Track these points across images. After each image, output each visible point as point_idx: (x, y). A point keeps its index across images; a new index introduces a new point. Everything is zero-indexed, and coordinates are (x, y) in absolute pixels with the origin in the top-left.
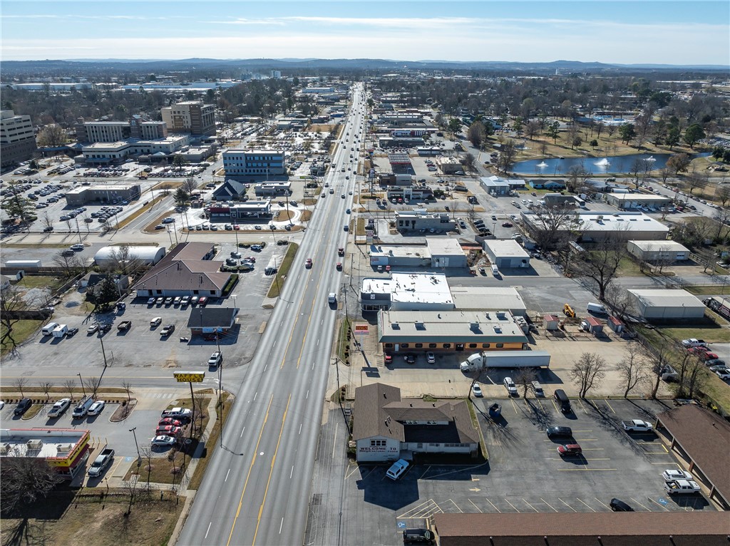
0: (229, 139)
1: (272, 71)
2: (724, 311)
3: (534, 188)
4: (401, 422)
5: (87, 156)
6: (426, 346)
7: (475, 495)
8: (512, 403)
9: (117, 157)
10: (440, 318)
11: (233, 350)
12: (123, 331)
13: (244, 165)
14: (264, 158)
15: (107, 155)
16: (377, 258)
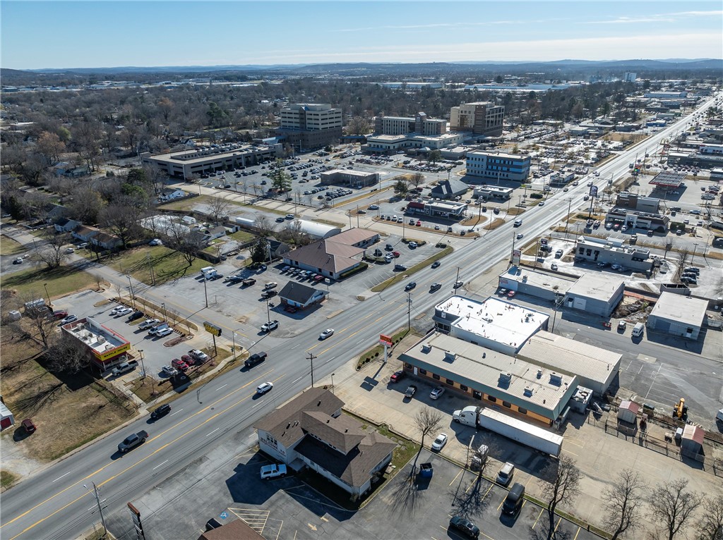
0: (508, 141)
1: (627, 73)
4: (305, 431)
5: (370, 145)
6: (443, 380)
7: (307, 532)
8: (458, 474)
9: (392, 148)
10: (484, 357)
11: (293, 324)
12: (245, 286)
13: (485, 167)
14: (504, 162)
15: (384, 145)
16: (506, 280)
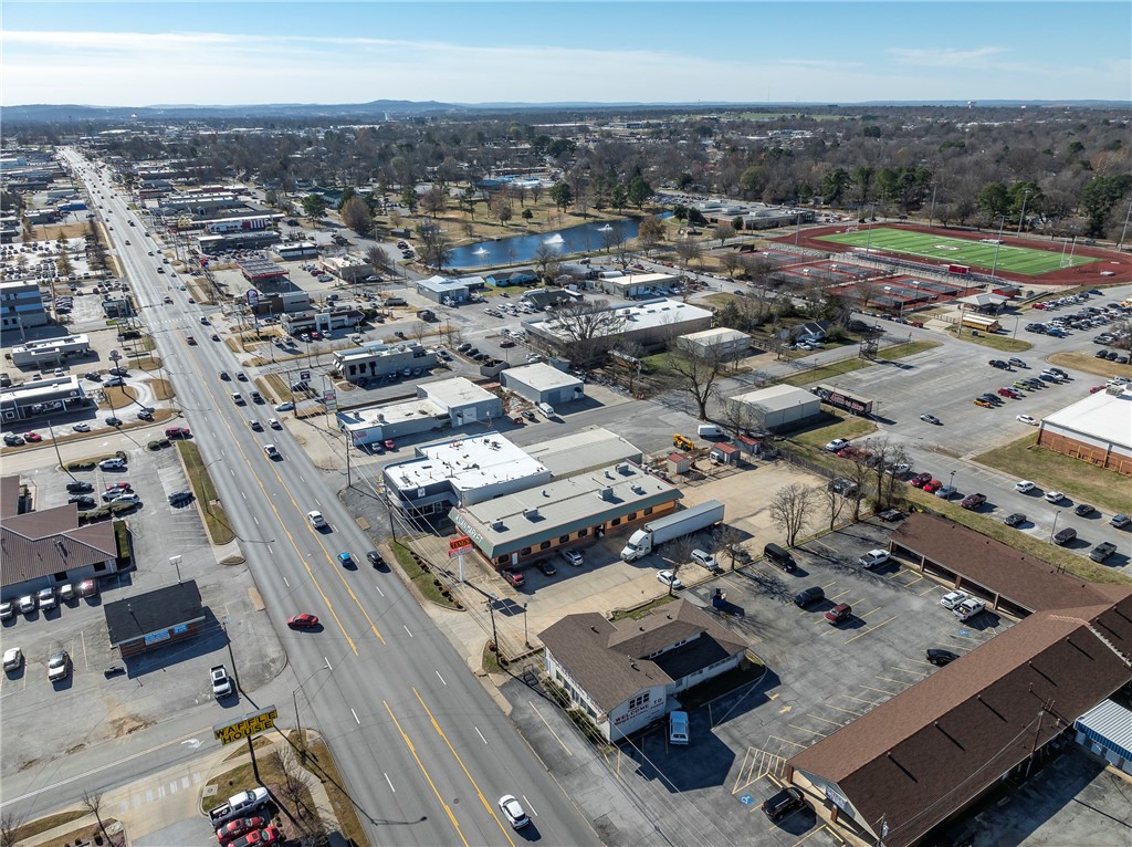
2: (837, 400)
3: (498, 285)
4: (646, 658)
6: (555, 542)
7: (792, 716)
8: (726, 582)
10: (547, 496)
